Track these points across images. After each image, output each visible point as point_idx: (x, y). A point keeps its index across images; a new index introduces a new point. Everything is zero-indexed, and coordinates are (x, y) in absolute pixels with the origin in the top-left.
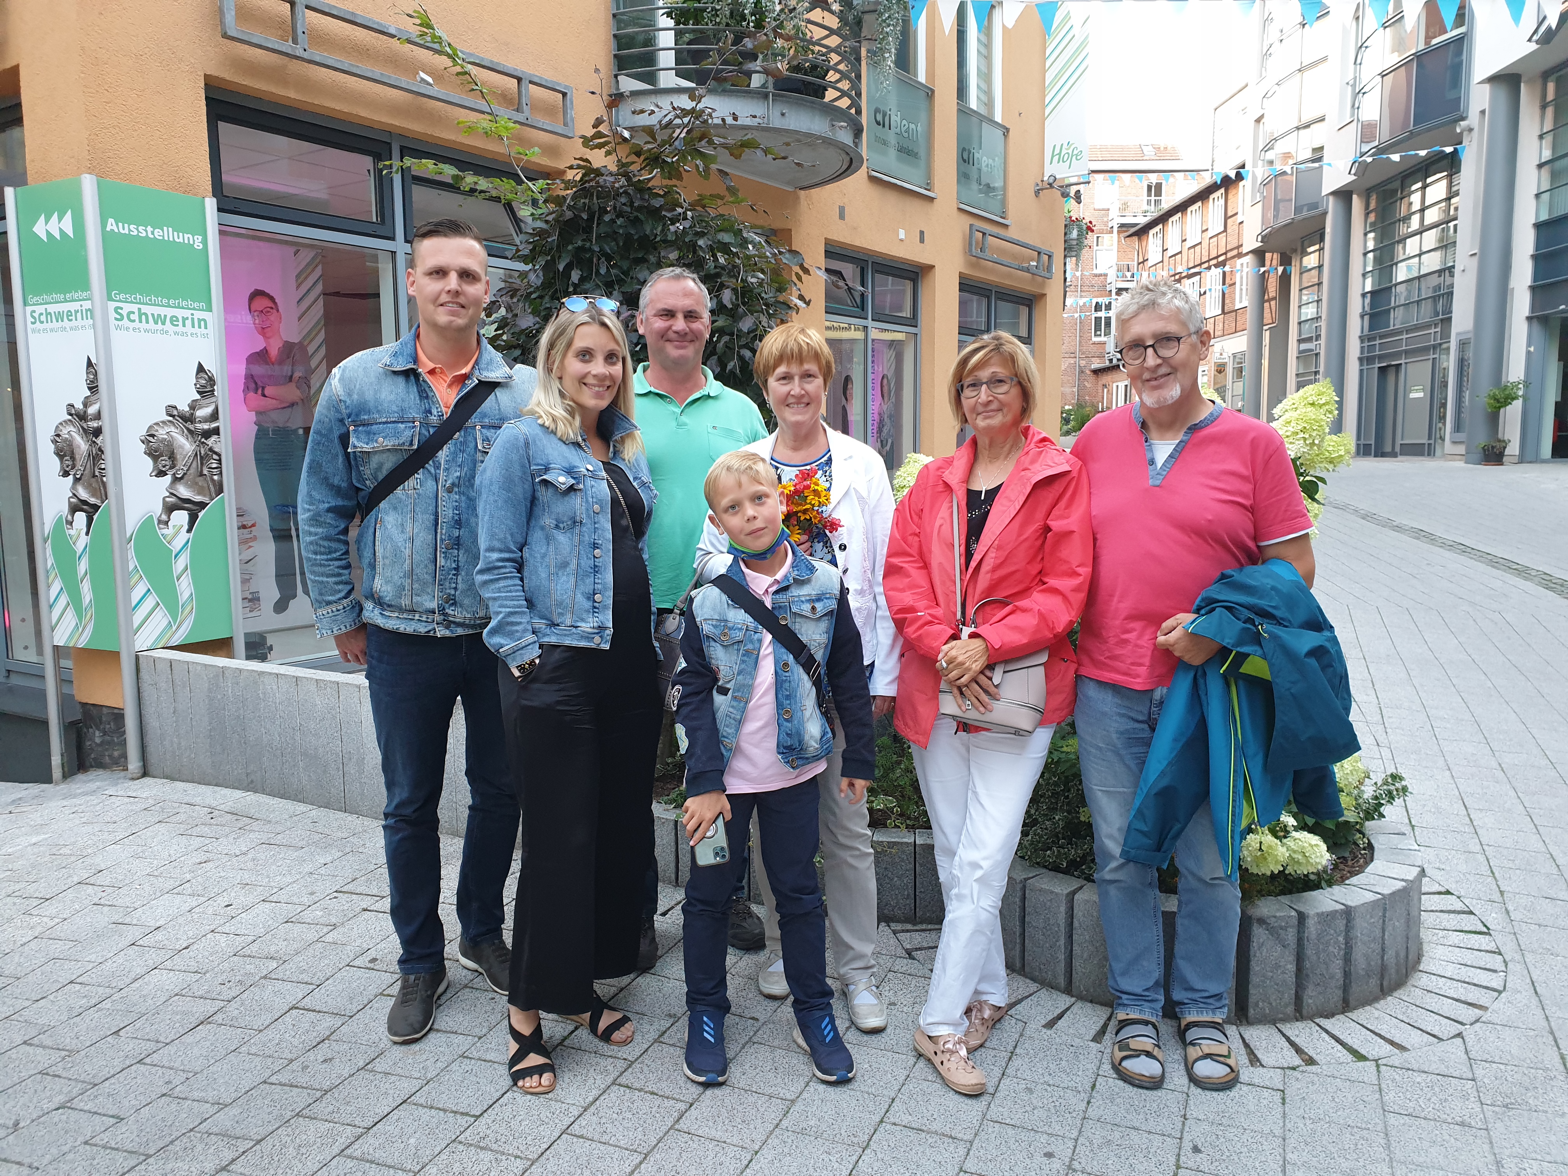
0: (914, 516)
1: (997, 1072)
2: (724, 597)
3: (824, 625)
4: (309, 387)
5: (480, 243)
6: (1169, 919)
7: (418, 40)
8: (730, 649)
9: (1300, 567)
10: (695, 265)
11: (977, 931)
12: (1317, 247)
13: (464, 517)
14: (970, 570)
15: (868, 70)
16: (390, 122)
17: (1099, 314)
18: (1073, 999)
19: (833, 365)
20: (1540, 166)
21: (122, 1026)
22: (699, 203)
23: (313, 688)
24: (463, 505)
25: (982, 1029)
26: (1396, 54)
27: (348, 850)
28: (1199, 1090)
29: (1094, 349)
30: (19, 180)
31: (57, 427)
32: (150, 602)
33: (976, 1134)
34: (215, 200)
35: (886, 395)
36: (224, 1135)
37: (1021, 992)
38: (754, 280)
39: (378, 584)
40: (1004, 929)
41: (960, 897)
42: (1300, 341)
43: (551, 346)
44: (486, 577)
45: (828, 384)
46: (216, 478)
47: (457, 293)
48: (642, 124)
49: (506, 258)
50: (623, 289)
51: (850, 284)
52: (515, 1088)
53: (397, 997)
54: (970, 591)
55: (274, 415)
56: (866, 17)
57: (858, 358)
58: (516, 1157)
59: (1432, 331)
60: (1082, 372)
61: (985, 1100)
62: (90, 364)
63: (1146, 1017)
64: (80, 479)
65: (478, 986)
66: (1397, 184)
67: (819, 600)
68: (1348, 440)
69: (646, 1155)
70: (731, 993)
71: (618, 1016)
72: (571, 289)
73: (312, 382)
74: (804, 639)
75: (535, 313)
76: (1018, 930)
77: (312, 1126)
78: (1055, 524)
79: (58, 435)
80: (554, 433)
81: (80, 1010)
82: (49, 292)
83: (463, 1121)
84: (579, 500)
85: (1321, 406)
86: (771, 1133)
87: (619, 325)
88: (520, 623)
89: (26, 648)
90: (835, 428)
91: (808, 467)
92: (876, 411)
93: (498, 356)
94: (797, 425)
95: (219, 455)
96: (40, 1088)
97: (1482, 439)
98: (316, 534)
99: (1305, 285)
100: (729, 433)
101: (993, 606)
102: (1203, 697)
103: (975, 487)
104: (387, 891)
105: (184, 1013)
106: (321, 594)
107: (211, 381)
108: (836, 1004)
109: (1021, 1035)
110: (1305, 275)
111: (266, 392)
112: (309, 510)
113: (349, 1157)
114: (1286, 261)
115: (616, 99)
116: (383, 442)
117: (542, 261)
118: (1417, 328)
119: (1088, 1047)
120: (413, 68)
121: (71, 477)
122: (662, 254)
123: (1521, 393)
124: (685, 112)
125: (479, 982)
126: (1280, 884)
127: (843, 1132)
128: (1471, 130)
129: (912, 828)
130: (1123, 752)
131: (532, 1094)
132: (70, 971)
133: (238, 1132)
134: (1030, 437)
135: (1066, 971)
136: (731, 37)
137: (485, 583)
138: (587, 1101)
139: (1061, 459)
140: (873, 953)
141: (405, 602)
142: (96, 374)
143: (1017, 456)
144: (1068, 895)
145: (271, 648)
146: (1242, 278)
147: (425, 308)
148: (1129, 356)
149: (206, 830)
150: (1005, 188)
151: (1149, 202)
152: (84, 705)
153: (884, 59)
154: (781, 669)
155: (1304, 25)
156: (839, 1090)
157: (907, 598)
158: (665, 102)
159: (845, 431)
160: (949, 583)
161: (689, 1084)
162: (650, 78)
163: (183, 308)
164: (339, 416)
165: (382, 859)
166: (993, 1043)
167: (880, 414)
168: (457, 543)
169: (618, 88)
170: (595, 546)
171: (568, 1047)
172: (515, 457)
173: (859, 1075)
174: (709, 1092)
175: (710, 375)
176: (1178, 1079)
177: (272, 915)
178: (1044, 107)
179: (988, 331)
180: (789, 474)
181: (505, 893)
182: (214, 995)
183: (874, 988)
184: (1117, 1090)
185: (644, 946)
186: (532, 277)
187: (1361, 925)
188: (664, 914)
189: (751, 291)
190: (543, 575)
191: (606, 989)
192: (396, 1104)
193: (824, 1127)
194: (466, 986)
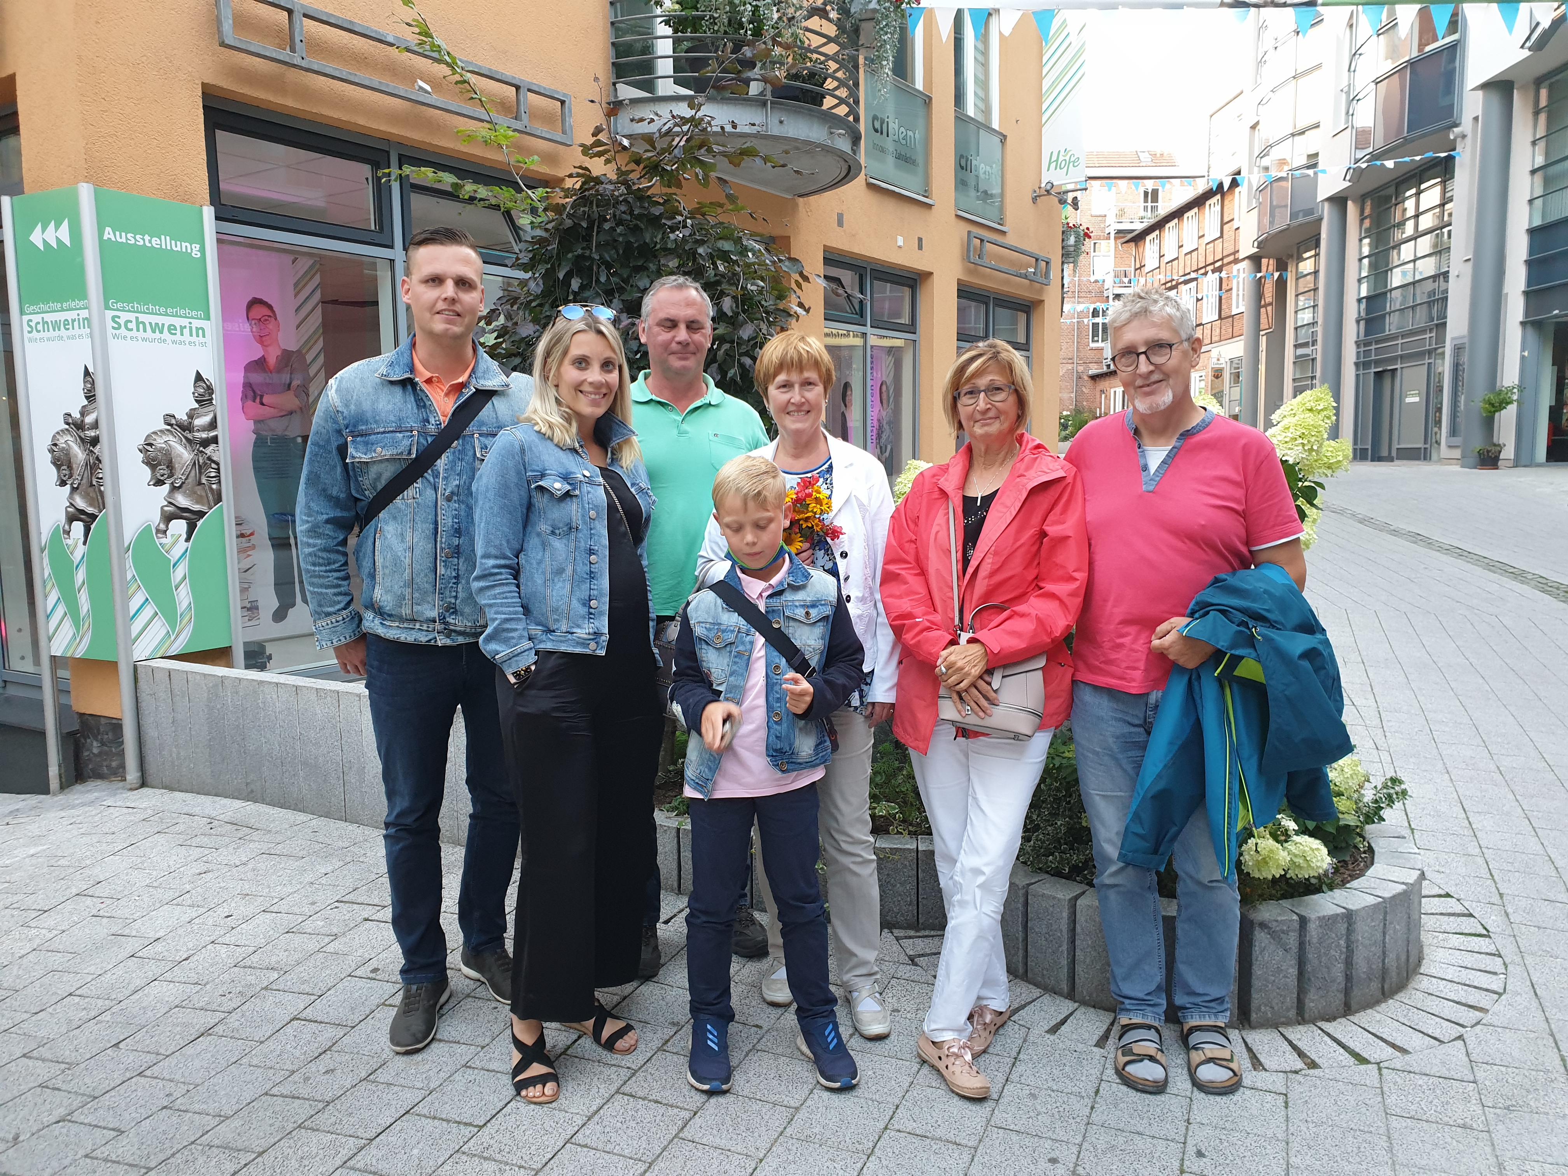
0: (910, 522)
1: (1001, 1078)
2: (719, 601)
3: (819, 630)
4: (308, 395)
5: (476, 251)
6: (1169, 924)
7: (416, 48)
8: (723, 652)
9: (1291, 571)
10: (696, 273)
11: (980, 937)
12: (1312, 253)
13: (463, 526)
14: (968, 576)
15: (866, 79)
16: (390, 130)
17: (1096, 320)
18: (1076, 1005)
19: (834, 373)
20: (1533, 172)
21: (122, 1038)
22: (698, 212)
23: (313, 697)
24: (462, 513)
25: (985, 1034)
26: (1390, 61)
27: (348, 859)
28: (1203, 1095)
29: (1091, 355)
30: (15, 188)
31: (54, 436)
32: (148, 612)
33: (980, 1141)
34: (212, 208)
35: (885, 402)
36: (225, 1147)
37: (1025, 998)
38: (754, 288)
39: (378, 594)
40: (1005, 936)
41: (962, 904)
42: (1296, 346)
43: (548, 354)
44: (482, 584)
45: (829, 391)
46: (214, 486)
47: (453, 301)
48: (640, 131)
49: (506, 266)
50: (624, 297)
51: (849, 292)
52: (518, 1098)
53: (399, 1008)
54: (967, 597)
55: (273, 424)
56: (864, 25)
57: (857, 365)
58: (520, 1167)
59: (1428, 336)
60: (1079, 377)
61: (988, 1106)
62: (87, 373)
63: (1149, 1021)
64: (77, 488)
65: (481, 995)
66: (1392, 190)
67: (813, 606)
68: (1345, 445)
69: (651, 1164)
70: (735, 1001)
71: (621, 1024)
72: (571, 297)
73: (311, 390)
74: (797, 643)
75: (535, 321)
76: (1020, 935)
77: (314, 1137)
78: (1052, 530)
79: (55, 445)
80: (551, 439)
81: (79, 1023)
82: (46, 301)
83: (467, 1131)
84: (574, 507)
85: (1319, 412)
86: (776, 1140)
87: (616, 333)
88: (516, 630)
89: (23, 658)
90: (835, 436)
91: (809, 475)
92: (875, 418)
93: (494, 365)
94: (797, 433)
95: (218, 464)
96: (40, 1101)
97: (1477, 443)
98: (314, 546)
99: (1301, 290)
100: (731, 440)
101: (992, 611)
102: (1198, 701)
103: (971, 493)
104: (388, 900)
105: (186, 1025)
106: (320, 605)
107: (210, 389)
108: (840, 1011)
109: (1025, 1041)
110: (1301, 280)
111: (265, 401)
112: (308, 522)
113: (352, 1168)
114: (1282, 266)
115: (615, 107)
116: (381, 452)
117: (542, 269)
118: (1412, 333)
119: (1091, 1052)
120: (410, 76)
121: (68, 487)
122: (662, 262)
123: (1515, 397)
124: (684, 121)
125: (482, 992)
126: (1282, 889)
127: (847, 1139)
128: (1464, 137)
129: (913, 834)
130: (1120, 756)
131: (535, 1103)
132: (70, 983)
133: (239, 1145)
134: (1024, 444)
135: (1069, 977)
136: (730, 45)
137: (482, 589)
138: (591, 1110)
139: (1056, 465)
140: (876, 960)
141: (405, 611)
142: (93, 383)
143: (1012, 463)
144: (1070, 900)
145: (270, 657)
146: (1238, 283)
147: (421, 315)
148: (1122, 364)
149: (205, 840)
150: (1002, 195)
151: (1146, 208)
152: (82, 715)
153: (882, 67)
154: (772, 672)
155: (1298, 33)
156: (842, 1097)
157: (905, 605)
158: (665, 110)
159: (845, 438)
160: (946, 590)
161: (693, 1092)
162: (648, 86)
163: (181, 316)
164: (336, 426)
165: (383, 868)
166: (995, 1049)
167: (879, 420)
168: (457, 552)
169: (616, 96)
170: (591, 552)
171: (571, 1056)
172: (511, 464)
173: (863, 1082)
174: (713, 1100)
175: (711, 382)
176: (1181, 1083)
177: (273, 925)
178: (1041, 114)
179: (986, 337)
180: (792, 481)
181: (507, 902)
182: (214, 1007)
183: (877, 995)
184: (1120, 1095)
185: (646, 954)
186: (532, 285)
187: (1363, 931)
188: (666, 922)
189: (751, 299)
190: (539, 582)
191: (609, 998)
192: (398, 1115)
193: (828, 1134)
194: (468, 996)
